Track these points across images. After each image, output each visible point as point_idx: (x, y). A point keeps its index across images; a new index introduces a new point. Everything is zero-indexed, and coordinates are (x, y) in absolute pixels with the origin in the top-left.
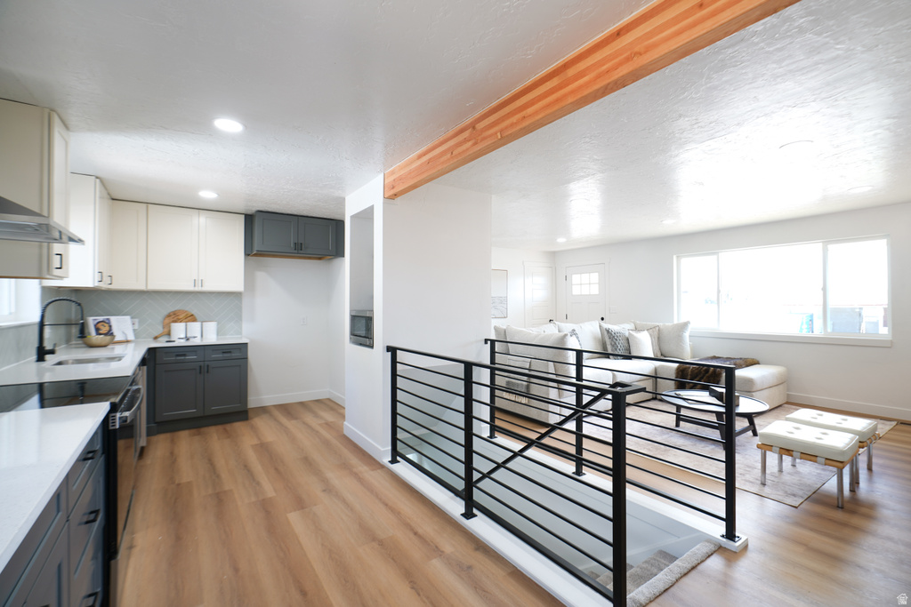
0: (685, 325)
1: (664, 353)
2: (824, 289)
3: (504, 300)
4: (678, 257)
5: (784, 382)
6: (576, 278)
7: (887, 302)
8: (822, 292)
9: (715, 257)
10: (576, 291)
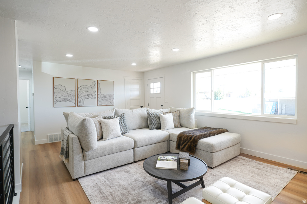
0: (193, 109)
1: (182, 124)
2: (262, 89)
3: (112, 97)
4: (194, 73)
5: (239, 143)
6: (152, 85)
7: (295, 97)
8: (261, 91)
9: (210, 73)
10: (152, 92)
